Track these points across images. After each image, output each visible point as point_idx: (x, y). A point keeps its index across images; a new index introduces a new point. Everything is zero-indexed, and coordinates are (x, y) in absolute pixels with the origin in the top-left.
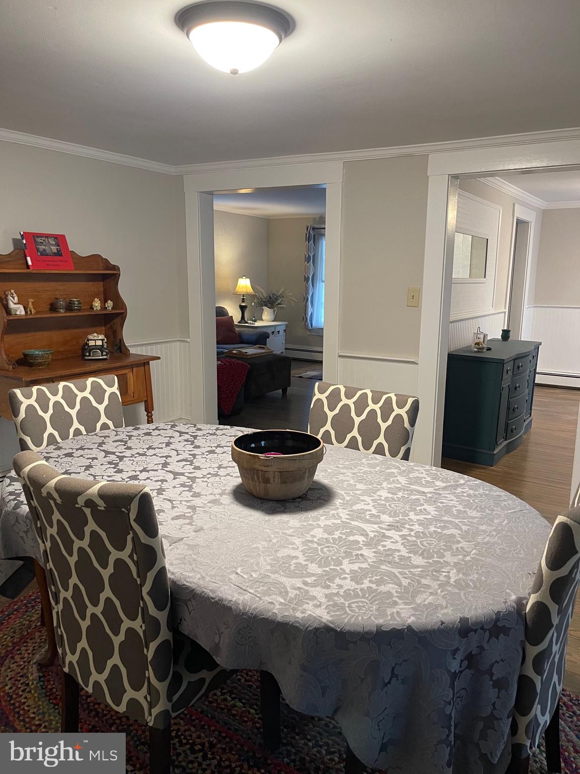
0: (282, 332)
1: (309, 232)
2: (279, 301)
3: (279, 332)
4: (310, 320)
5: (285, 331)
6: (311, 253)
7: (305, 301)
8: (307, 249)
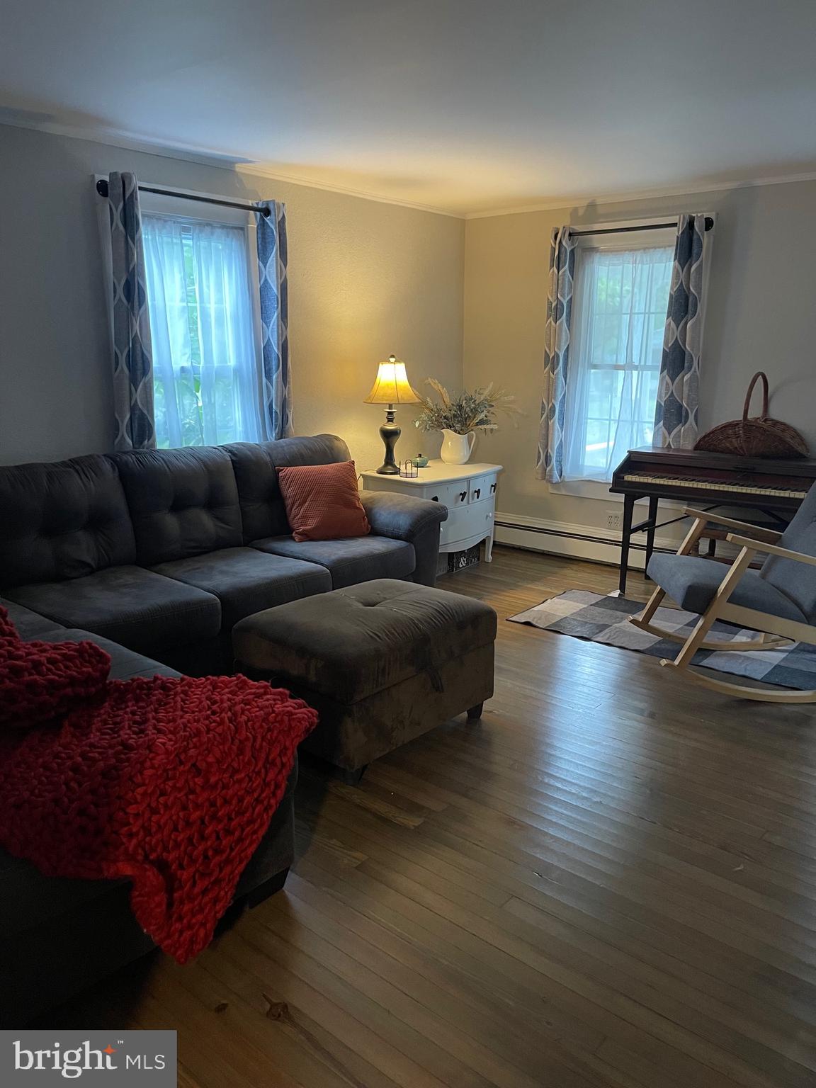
0: (486, 493)
1: (560, 242)
2: (482, 416)
3: (478, 492)
4: (557, 461)
5: (494, 486)
6: (563, 295)
7: (544, 416)
8: (555, 287)
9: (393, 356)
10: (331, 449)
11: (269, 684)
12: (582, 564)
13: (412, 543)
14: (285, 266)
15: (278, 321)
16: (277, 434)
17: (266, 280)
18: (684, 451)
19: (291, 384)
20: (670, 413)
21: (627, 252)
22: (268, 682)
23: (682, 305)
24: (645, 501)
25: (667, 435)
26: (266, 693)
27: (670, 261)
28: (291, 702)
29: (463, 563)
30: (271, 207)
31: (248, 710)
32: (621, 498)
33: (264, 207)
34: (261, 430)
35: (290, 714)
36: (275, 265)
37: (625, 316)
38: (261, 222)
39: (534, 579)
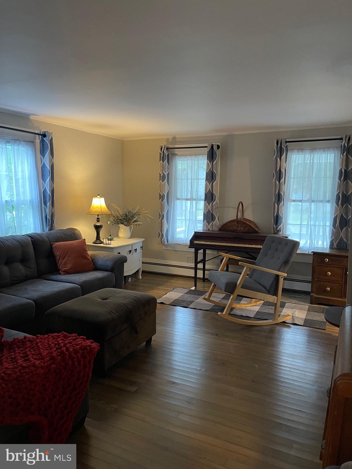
0: (139, 250)
1: (163, 151)
2: (135, 219)
3: (136, 250)
4: (166, 236)
5: (142, 247)
6: (165, 172)
7: (161, 218)
8: (162, 168)
9: (99, 195)
10: (74, 234)
11: (76, 335)
12: (178, 277)
13: (113, 272)
14: (53, 158)
15: (50, 181)
16: (49, 228)
17: (44, 164)
18: (214, 231)
19: (55, 207)
20: (209, 217)
21: (189, 156)
22: (76, 334)
23: (211, 177)
24: (201, 251)
25: (208, 225)
26: (76, 339)
27: (205, 160)
28: (87, 341)
29: (130, 280)
30: (47, 134)
31: (72, 346)
32: (193, 250)
33: (43, 133)
34: (42, 227)
35: (89, 346)
36: (48, 157)
37: (189, 180)
38: (42, 140)
39: (161, 285)
